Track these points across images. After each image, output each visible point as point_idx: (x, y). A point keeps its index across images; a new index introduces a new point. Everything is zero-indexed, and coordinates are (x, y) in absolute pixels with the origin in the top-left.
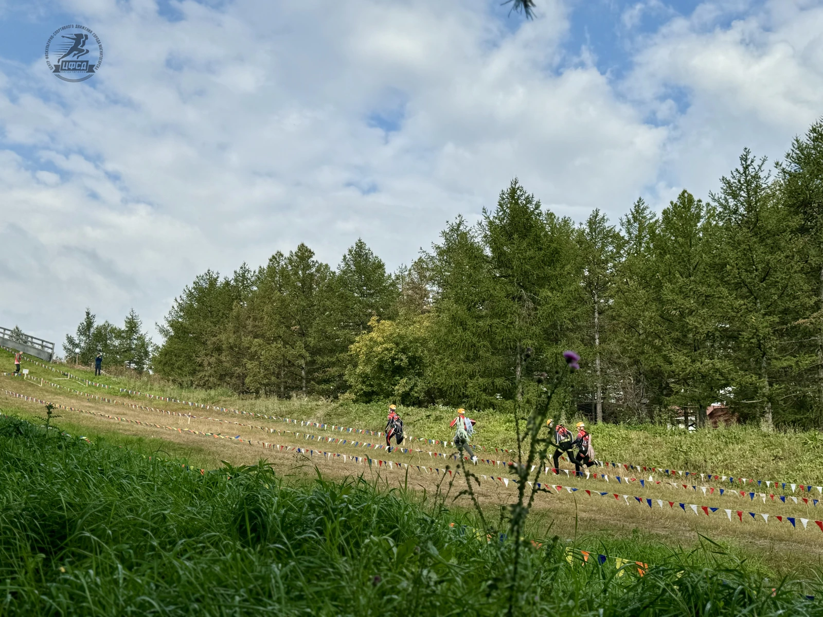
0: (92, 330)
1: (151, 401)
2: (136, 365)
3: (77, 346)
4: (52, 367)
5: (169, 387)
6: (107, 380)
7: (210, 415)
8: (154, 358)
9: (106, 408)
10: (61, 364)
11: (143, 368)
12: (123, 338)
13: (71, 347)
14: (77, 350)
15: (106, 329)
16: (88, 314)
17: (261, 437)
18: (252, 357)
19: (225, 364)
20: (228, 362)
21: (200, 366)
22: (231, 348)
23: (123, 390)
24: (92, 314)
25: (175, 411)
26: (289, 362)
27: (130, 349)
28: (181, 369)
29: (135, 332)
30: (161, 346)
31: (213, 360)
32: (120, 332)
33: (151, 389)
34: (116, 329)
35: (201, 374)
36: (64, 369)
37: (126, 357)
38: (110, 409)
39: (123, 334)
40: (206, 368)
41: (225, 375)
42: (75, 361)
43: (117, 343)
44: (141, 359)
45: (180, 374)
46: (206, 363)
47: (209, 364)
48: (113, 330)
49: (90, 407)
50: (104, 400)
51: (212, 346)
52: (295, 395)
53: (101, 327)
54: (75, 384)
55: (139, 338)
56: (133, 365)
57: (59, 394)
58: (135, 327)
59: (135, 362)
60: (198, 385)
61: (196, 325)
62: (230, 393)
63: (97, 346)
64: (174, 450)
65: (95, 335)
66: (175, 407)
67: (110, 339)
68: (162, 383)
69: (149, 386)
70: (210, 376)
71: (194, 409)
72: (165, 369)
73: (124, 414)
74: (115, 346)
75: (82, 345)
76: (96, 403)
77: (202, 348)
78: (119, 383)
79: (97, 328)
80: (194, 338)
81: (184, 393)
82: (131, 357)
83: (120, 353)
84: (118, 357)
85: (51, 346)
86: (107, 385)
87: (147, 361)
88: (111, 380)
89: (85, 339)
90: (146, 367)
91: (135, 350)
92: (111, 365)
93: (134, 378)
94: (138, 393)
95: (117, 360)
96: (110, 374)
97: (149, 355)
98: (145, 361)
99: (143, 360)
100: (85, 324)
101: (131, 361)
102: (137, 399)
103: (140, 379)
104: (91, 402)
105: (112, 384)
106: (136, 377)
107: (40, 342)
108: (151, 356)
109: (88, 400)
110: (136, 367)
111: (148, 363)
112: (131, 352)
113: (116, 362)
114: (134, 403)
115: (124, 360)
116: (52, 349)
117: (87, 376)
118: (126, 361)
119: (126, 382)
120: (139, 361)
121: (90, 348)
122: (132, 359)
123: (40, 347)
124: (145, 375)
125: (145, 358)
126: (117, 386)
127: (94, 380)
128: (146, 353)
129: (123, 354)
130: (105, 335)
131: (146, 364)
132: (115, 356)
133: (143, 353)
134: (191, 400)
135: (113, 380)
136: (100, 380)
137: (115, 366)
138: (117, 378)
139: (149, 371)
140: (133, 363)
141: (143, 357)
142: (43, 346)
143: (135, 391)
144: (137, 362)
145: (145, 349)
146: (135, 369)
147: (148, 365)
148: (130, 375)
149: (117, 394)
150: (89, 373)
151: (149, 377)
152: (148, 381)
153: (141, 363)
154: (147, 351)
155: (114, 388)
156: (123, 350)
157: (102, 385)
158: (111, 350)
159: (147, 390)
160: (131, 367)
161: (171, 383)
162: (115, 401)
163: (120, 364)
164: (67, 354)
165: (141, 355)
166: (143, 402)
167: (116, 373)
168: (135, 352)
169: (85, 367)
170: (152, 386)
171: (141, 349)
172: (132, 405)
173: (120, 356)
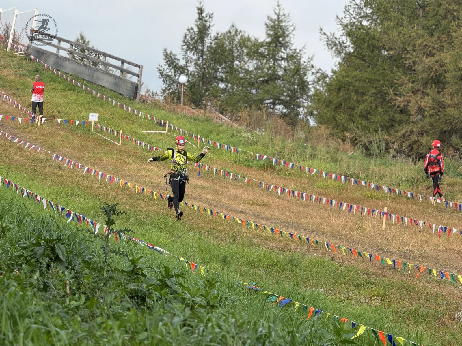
0: (208, 41)
1: (312, 180)
2: (286, 107)
3: (182, 70)
4: (139, 110)
5: (345, 152)
6: (233, 136)
7: (423, 214)
8: (317, 93)
9: (232, 191)
10: (155, 104)
11: (298, 114)
12: (262, 55)
13: (171, 73)
14: (183, 79)
15: (231, 39)
16: (200, 11)
19: (451, 111)
20: (456, 106)
21: (401, 112)
23: (261, 157)
24: (207, 11)
25: (357, 201)
27: (273, 78)
28: (367, 119)
29: (282, 45)
30: (330, 74)
31: (427, 102)
32: (258, 45)
33: (312, 156)
34: (249, 39)
35: (404, 129)
36: (159, 114)
37: (267, 92)
38: (239, 192)
39: (262, 50)
40: (413, 118)
41: (451, 132)
42: (179, 98)
43: (251, 65)
44: (293, 97)
45: (366, 128)
46: (413, 109)
47: (421, 110)
48: (244, 42)
49: (202, 188)
50: (228, 174)
51: (425, 75)
53: (224, 35)
55: (290, 58)
56: (280, 108)
58: (284, 35)
59: (282, 102)
60: (399, 151)
61: (395, 33)
62: (460, 169)
63: (216, 70)
65: (213, 51)
66: (357, 195)
67: (240, 58)
68: (333, 143)
69: (309, 150)
71: (393, 200)
72: (338, 117)
73: (263, 204)
74: (247, 72)
75: (191, 68)
76: (213, 180)
77: (405, 79)
78: (254, 143)
79: (216, 38)
80: (390, 57)
82: (276, 92)
83: (256, 85)
84: (254, 91)
85: (136, 70)
86: (234, 146)
87: (305, 100)
88: (240, 136)
89: (195, 57)
90: (303, 112)
91: (283, 80)
92: (241, 106)
93: (282, 133)
94: (288, 164)
95: (251, 98)
96: (240, 125)
97: (309, 89)
98: (301, 100)
99: (298, 98)
100: (196, 29)
101: (276, 100)
102: (286, 175)
103: (293, 136)
104: (202, 177)
105: (243, 144)
106: (285, 130)
107: (118, 64)
108: (312, 92)
109: (199, 175)
110: (285, 111)
111: (306, 105)
112: (276, 83)
113: (250, 101)
114: (280, 183)
115: (263, 98)
116: (138, 76)
117: (198, 127)
118: (268, 99)
119: (267, 142)
120: (290, 100)
121: (204, 75)
122: (278, 97)
123: (118, 73)
124: (301, 127)
125: (301, 94)
126: (250, 148)
127: (211, 136)
128: (303, 86)
129: (262, 87)
130: (231, 50)
131: (303, 106)
132: (248, 90)
133: (298, 86)
134: (387, 180)
135: (244, 137)
136: (221, 135)
137: (248, 109)
138: (250, 131)
139: (307, 120)
140: (279, 104)
141: (297, 92)
142: (122, 71)
143: (283, 158)
144: (287, 102)
145: (301, 78)
146: (283, 116)
147: (307, 108)
148: (275, 128)
149: (251, 164)
150: (203, 122)
151: (309, 133)
152: (306, 140)
153: (294, 103)
154: (305, 82)
155: (245, 153)
156: (261, 79)
157: (226, 146)
158: (241, 79)
159: (306, 157)
160: (276, 111)
161: (348, 145)
162: (247, 178)
163: (258, 105)
164: (164, 86)
165: (294, 89)
166: (297, 183)
167: (249, 123)
168: (283, 83)
169: (198, 109)
170: (314, 149)
171: (293, 78)
172: (276, 188)
173: (256, 91)
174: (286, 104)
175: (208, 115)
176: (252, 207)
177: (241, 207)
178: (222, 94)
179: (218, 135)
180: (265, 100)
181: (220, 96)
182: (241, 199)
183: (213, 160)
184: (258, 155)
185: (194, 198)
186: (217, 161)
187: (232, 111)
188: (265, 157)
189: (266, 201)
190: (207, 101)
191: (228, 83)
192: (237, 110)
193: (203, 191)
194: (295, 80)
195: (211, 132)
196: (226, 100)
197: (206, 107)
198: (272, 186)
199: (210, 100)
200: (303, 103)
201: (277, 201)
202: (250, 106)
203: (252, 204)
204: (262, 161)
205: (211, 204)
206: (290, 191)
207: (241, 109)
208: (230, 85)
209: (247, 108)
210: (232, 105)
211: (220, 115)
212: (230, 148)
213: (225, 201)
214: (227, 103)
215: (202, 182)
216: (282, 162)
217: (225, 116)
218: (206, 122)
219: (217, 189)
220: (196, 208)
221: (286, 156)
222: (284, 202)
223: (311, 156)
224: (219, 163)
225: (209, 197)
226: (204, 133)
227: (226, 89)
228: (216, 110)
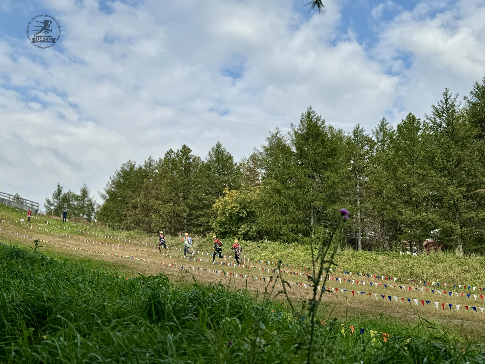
0: (61, 196)
1: (96, 237)
3: (52, 205)
4: (38, 218)
5: (106, 229)
6: (70, 225)
7: (130, 246)
8: (98, 212)
9: (70, 241)
10: (43, 216)
11: (91, 218)
12: (79, 200)
14: (52, 208)
15: (69, 195)
16: (59, 186)
17: (160, 258)
18: (155, 212)
19: (139, 216)
20: (141, 214)
21: (124, 217)
22: (143, 206)
23: (79, 231)
24: (61, 186)
25: (110, 243)
26: (177, 214)
27: (83, 207)
28: (113, 219)
29: (86, 197)
30: (101, 205)
31: (132, 213)
32: (78, 197)
33: (96, 230)
34: (75, 195)
35: (125, 221)
36: (45, 219)
37: (81, 211)
38: (72, 242)
39: (79, 198)
40: (128, 218)
41: (139, 222)
42: (51, 214)
43: (76, 203)
44: (90, 213)
45: (113, 222)
46: (128, 215)
47: (130, 216)
48: (73, 196)
49: (60, 241)
50: (68, 237)
51: (131, 205)
52: (180, 234)
53: (66, 194)
54: (51, 228)
55: (89, 201)
56: (85, 217)
57: (42, 233)
58: (86, 194)
60: (123, 228)
61: (122, 192)
62: (142, 233)
63: (64, 205)
64: (109, 266)
65: (63, 199)
66: (110, 241)
67: (72, 201)
68: (102, 227)
69: (95, 229)
70: (130, 223)
71: (121, 242)
72: (104, 219)
73: (80, 245)
74: (74, 205)
75: (55, 204)
76: (63, 239)
77: (125, 206)
78: (77, 227)
79: (64, 195)
80: (121, 200)
81: (115, 233)
82: (84, 211)
83: (77, 209)
85: (37, 205)
86: (70, 228)
89: (57, 201)
90: (93, 217)
91: (86, 208)
93: (86, 224)
94: (88, 233)
95: (76, 213)
96: (72, 222)
98: (92, 214)
100: (57, 192)
101: (84, 214)
102: (87, 236)
103: (89, 225)
105: (73, 227)
107: (31, 203)
108: (96, 211)
109: (59, 237)
110: (87, 217)
111: (94, 215)
112: (84, 209)
114: (86, 239)
116: (38, 207)
117: (58, 222)
119: (81, 226)
121: (60, 206)
123: (30, 206)
125: (92, 212)
127: (62, 225)
128: (93, 209)
130: (69, 198)
132: (75, 211)
133: (91, 209)
134: (119, 237)
135: (73, 225)
137: (75, 217)
138: (75, 224)
139: (94, 220)
142: (32, 205)
143: (86, 231)
145: (92, 207)
146: (86, 219)
148: (83, 222)
149: (76, 233)
151: (95, 224)
152: (94, 226)
153: (90, 215)
155: (74, 230)
156: (79, 207)
157: (67, 228)
158: (72, 207)
159: (94, 231)
161: (107, 227)
162: (75, 238)
163: (78, 215)
164: (46, 210)
166: (91, 238)
167: (75, 221)
169: (57, 217)
171: (90, 207)
172: (84, 240)
173: (77, 211)
174: (87, 215)
180: (80, 214)
183: (63, 233)
201: (84, 244)
206: (89, 241)
207: (72, 217)
219: (65, 241)
222: (87, 244)
224: (65, 233)
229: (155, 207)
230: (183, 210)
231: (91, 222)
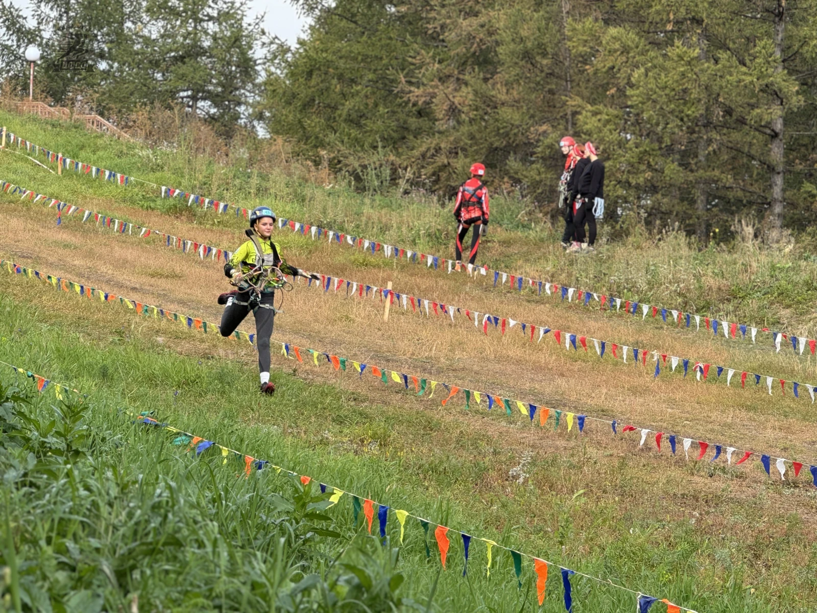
2: (216, 104)
3: (31, 37)
5: (319, 183)
7: (456, 292)
8: (272, 81)
9: (119, 252)
11: (237, 117)
12: (174, 12)
13: (12, 41)
14: (33, 53)
18: (597, 94)
19: (506, 113)
20: (516, 104)
21: (420, 114)
22: (527, 55)
23: (169, 192)
25: (340, 270)
26: (729, 112)
27: (193, 52)
28: (359, 125)
31: (464, 97)
33: (261, 191)
35: (425, 144)
37: (182, 77)
38: (130, 254)
39: (173, 2)
40: (441, 126)
41: (506, 151)
42: (26, 89)
43: (154, 29)
44: (229, 86)
45: (356, 142)
46: (440, 109)
47: (453, 111)
49: (66, 246)
50: (112, 221)
51: (461, 50)
52: (749, 230)
55: (224, 17)
56: (205, 107)
59: (209, 96)
60: (415, 183)
62: (522, 216)
63: (93, 38)
66: (340, 259)
67: (135, 17)
68: (297, 168)
69: (255, 181)
70: (454, 153)
71: (403, 268)
72: (307, 122)
73: (174, 276)
74: (147, 41)
75: (48, 34)
76: (85, 233)
77: (426, 55)
78: (160, 167)
80: (401, 17)
81: (370, 209)
82: (197, 77)
83: (163, 65)
84: (159, 76)
86: (123, 172)
87: (249, 91)
88: (133, 156)
89: (54, 14)
90: (246, 113)
91: (211, 56)
92: (136, 103)
93: (208, 149)
94: (217, 205)
95: (154, 88)
96: (133, 135)
97: (256, 72)
98: (242, 91)
99: (237, 89)
101: (198, 92)
102: (213, 224)
103: (227, 155)
104: (66, 227)
105: (139, 169)
106: (212, 145)
108: (262, 78)
109: (60, 222)
110: (213, 111)
111: (251, 101)
112: (198, 62)
113: (152, 93)
114: (204, 239)
115: (176, 88)
117: (59, 139)
118: (184, 91)
119: (181, 165)
120: (222, 92)
122: (201, 86)
124: (242, 140)
125: (243, 82)
126: (151, 176)
127: (83, 154)
128: (247, 67)
129: (173, 68)
130: (119, 2)
131: (246, 103)
132: (148, 74)
133: (238, 66)
134: (392, 233)
135: (140, 157)
136: (101, 153)
137: (148, 108)
138: (152, 147)
139: (254, 127)
140: (204, 99)
141: (236, 78)
143: (210, 194)
144: (217, 95)
145: (243, 53)
146: (211, 119)
147: (252, 106)
148: (195, 141)
149: (152, 205)
150: (68, 129)
151: (256, 150)
152: (251, 162)
153: (230, 97)
154: (250, 59)
155: (142, 185)
156: (173, 54)
157: (107, 173)
158: (137, 53)
159: (249, 193)
160: (198, 111)
161: (324, 172)
162: (144, 229)
163: (165, 100)
165: (231, 72)
166: (233, 238)
167: (150, 133)
168: (211, 62)
169: (58, 107)
170: (263, 179)
171: (229, 52)
172: (196, 246)
173: (163, 75)
174: (216, 99)
175: (77, 117)
176: (153, 279)
177: (134, 280)
178: (102, 80)
179: (94, 152)
180: (178, 92)
181: (99, 84)
182: (135, 266)
183: (85, 197)
184: (164, 188)
185: (51, 264)
186: (92, 199)
187: (120, 111)
188: (177, 191)
189: (178, 270)
190: (75, 92)
191: (114, 60)
192: (128, 108)
193: (67, 251)
194: (232, 56)
195: (82, 147)
196: (110, 91)
197: (73, 103)
198: (189, 242)
199: (82, 91)
200: (246, 97)
201: (198, 269)
202: (152, 103)
203: (153, 276)
204: (171, 199)
205: (80, 275)
206: (219, 252)
207: (135, 106)
208: (116, 65)
209: (146, 105)
210: (121, 101)
211: (99, 118)
212: (114, 176)
213: (106, 269)
214: (110, 96)
215: (65, 236)
216: (207, 200)
217: (108, 120)
218: (74, 130)
219: (91, 249)
220: (54, 281)
221: (214, 191)
222: (210, 272)
223: (258, 190)
224: (95, 202)
225: (76, 262)
226: (69, 148)
227: (109, 71)
228: (91, 109)
229: (600, 63)
230: (766, 89)
231: (237, 140)
